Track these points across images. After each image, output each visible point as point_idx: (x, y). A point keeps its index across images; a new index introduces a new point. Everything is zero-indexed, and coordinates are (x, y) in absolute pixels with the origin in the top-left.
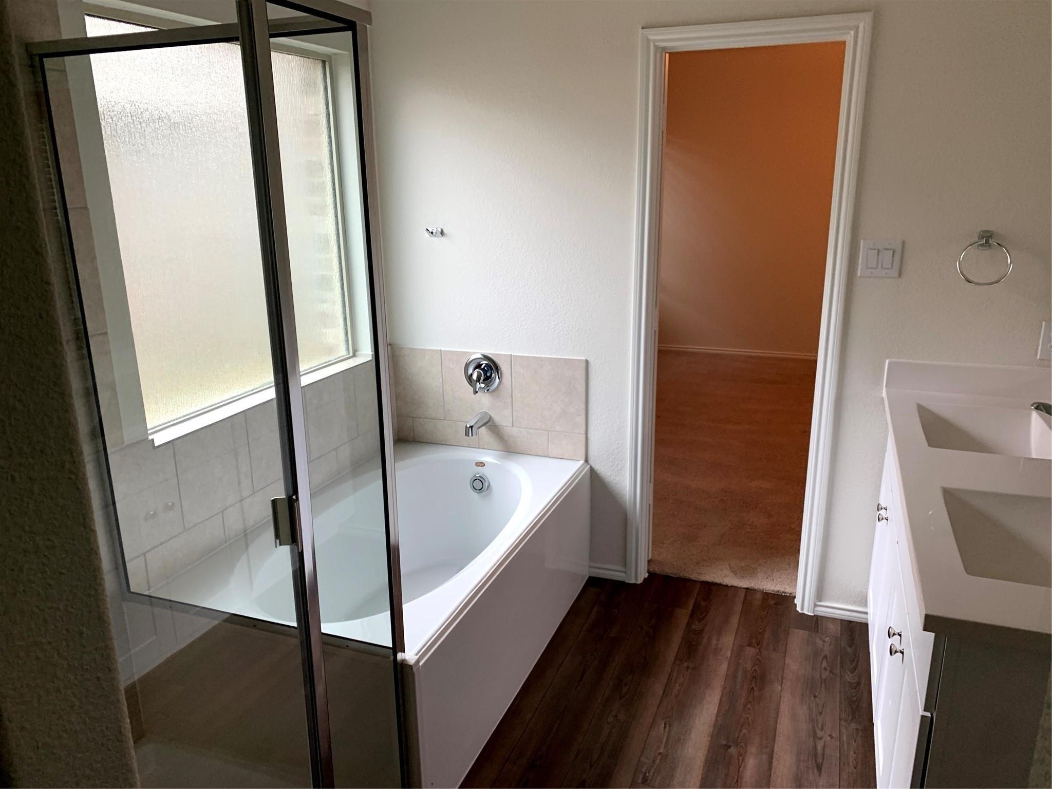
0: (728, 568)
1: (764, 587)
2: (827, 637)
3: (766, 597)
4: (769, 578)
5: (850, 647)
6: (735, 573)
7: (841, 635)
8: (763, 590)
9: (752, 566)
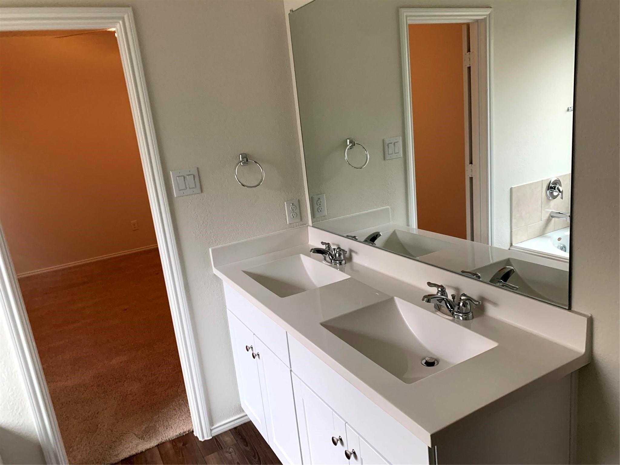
0: (135, 437)
1: (169, 437)
2: (229, 448)
3: (174, 444)
4: (168, 428)
5: (247, 446)
6: (142, 438)
7: (237, 441)
8: (169, 439)
9: (151, 425)
